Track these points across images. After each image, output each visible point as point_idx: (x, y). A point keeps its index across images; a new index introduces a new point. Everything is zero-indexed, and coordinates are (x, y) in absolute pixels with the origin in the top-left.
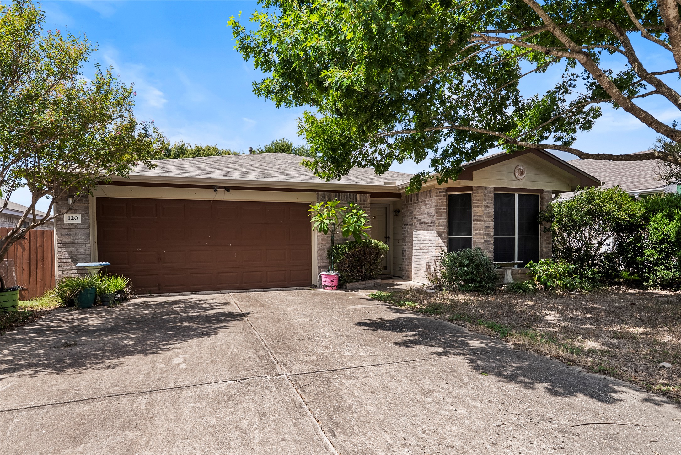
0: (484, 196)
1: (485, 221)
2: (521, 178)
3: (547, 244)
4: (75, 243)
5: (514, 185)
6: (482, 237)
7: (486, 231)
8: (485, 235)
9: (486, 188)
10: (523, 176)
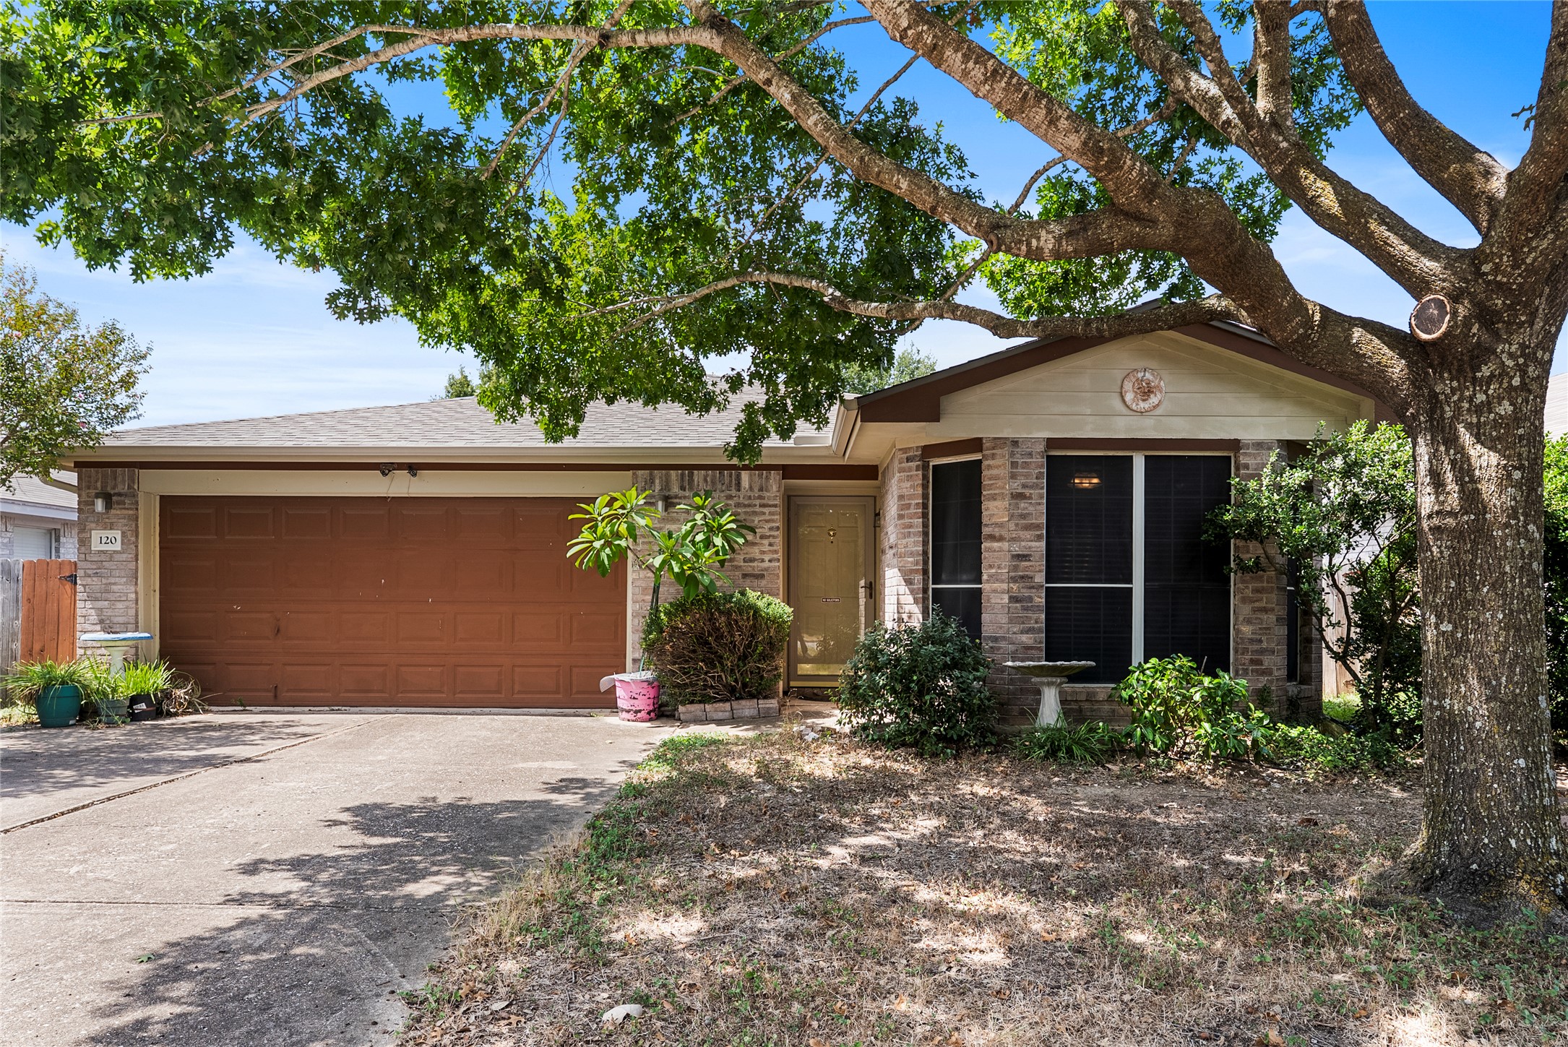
0: (1008, 465)
1: (1013, 540)
2: (1142, 405)
3: (1255, 610)
4: (108, 592)
5: (1122, 428)
6: (1005, 586)
7: (1015, 568)
8: (1013, 580)
9: (1015, 443)
10: (1154, 400)
